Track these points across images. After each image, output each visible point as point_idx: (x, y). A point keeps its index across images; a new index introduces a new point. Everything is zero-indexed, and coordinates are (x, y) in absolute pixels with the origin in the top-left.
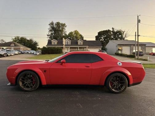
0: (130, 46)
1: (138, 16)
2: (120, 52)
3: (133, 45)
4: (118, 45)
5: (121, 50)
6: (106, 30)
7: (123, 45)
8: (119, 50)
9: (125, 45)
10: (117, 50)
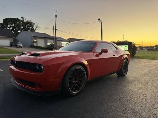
0: (45, 39)
1: (55, 11)
2: (35, 44)
3: (47, 38)
5: (36, 42)
6: (14, 18)
7: (38, 37)
8: (34, 42)
9: (40, 37)
10: (32, 42)
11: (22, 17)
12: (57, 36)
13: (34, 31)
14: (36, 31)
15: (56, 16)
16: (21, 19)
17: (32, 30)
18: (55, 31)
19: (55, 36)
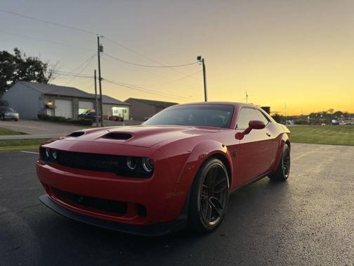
0: (72, 101)
1: (98, 38)
2: (49, 113)
4: (45, 95)
5: (52, 108)
7: (56, 95)
8: (47, 107)
9: (61, 96)
10: (43, 107)
11: (16, 50)
12: (103, 94)
13: (46, 81)
14: (50, 82)
15: (100, 49)
16: (13, 53)
17: (41, 79)
18: (98, 81)
19: (98, 93)
